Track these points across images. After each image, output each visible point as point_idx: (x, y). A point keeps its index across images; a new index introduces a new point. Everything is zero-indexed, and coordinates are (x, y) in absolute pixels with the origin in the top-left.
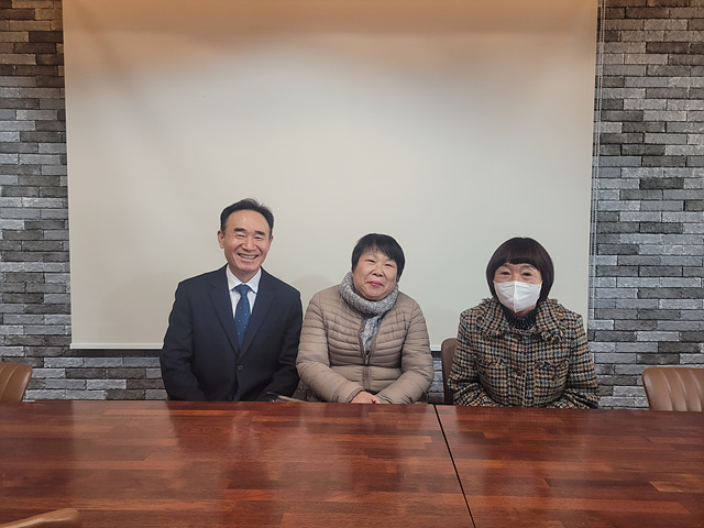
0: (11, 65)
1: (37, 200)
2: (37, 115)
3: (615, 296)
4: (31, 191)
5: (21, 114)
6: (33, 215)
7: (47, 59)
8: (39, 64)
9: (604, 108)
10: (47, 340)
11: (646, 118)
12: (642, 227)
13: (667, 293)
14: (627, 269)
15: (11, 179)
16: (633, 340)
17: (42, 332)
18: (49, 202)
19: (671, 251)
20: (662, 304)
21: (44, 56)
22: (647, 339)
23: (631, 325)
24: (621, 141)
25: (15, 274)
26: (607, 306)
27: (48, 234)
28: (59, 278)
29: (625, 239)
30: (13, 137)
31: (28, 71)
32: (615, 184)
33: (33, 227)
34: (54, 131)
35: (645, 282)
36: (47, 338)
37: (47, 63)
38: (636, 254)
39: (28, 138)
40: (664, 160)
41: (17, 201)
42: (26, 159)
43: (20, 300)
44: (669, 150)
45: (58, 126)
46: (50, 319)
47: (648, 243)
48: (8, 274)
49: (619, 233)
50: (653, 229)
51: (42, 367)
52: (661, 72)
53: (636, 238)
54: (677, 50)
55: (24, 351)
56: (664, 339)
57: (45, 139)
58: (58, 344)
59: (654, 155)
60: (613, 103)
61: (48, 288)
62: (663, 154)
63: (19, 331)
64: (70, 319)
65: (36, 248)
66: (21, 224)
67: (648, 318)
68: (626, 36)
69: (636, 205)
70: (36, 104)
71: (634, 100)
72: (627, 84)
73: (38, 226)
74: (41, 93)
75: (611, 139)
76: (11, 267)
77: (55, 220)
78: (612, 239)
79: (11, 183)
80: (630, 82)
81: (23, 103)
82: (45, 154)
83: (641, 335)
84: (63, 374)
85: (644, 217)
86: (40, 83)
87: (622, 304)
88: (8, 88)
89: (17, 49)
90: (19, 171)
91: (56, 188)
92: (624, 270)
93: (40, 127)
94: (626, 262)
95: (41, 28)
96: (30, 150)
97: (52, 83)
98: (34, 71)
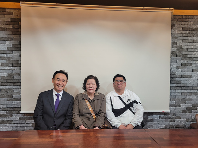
0: (5, 28)
1: (12, 67)
2: (12, 43)
3: (175, 95)
4: (10, 65)
5: (7, 42)
6: (10, 72)
7: (16, 26)
8: (14, 28)
10: (14, 109)
11: (183, 47)
12: (182, 76)
13: (188, 94)
14: (178, 87)
15: (4, 61)
16: (180, 106)
17: (12, 107)
18: (15, 68)
19: (189, 83)
22: (184, 106)
23: (180, 103)
24: (176, 53)
25: (4, 89)
26: (173, 97)
27: (15, 77)
28: (18, 90)
29: (178, 79)
30: (5, 49)
31: (10, 30)
32: (175, 65)
33: (10, 75)
34: (17, 47)
35: (183, 91)
37: (16, 27)
38: (181, 83)
39: (9, 49)
40: (187, 59)
41: (5, 68)
42: (9, 55)
43: (5, 97)
44: (189, 56)
45: (19, 46)
46: (15, 102)
48: (2, 89)
49: (176, 78)
50: (185, 77)
51: (12, 117)
52: (186, 35)
53: (180, 79)
54: (190, 30)
55: (6, 112)
56: (188, 106)
57: (15, 50)
58: (17, 110)
59: (184, 57)
60: (174, 43)
61: (14, 94)
62: (187, 57)
63: (5, 106)
64: (21, 102)
65: (11, 81)
66: (7, 75)
67: (184, 101)
68: (177, 26)
69: (180, 70)
70: (12, 39)
72: (178, 38)
73: (12, 75)
74: (14, 36)
76: (3, 87)
77: (17, 73)
78: (174, 79)
81: (8, 39)
82: (14, 54)
83: (182, 105)
84: (18, 119)
86: (14, 33)
87: (177, 97)
88: (3, 35)
89: (6, 23)
90: (7, 59)
91: (18, 64)
93: (13, 46)
95: (14, 18)
96: (10, 53)
97: (17, 33)
98: (12, 30)
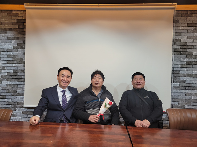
0: (11, 28)
1: (17, 64)
2: (18, 42)
3: (179, 95)
4: (15, 62)
5: (14, 41)
6: (15, 68)
7: (21, 27)
8: (19, 28)
9: (175, 42)
10: (17, 103)
11: (187, 44)
12: (187, 75)
13: (194, 94)
15: (10, 59)
16: (184, 108)
17: (16, 101)
18: (20, 65)
19: (195, 83)
20: (193, 98)
21: (20, 26)
22: (188, 108)
24: (180, 51)
25: (10, 85)
26: (176, 98)
27: (19, 74)
28: (22, 86)
29: (181, 79)
30: (11, 47)
31: (16, 30)
32: (179, 63)
33: (15, 72)
34: (22, 46)
35: (188, 91)
36: (17, 102)
37: (21, 28)
38: (185, 83)
39: (15, 48)
41: (11, 65)
42: (14, 53)
43: (10, 92)
44: (194, 54)
45: (23, 45)
46: (19, 97)
47: (188, 80)
48: (8, 85)
49: (180, 77)
50: (190, 76)
51: (16, 111)
52: (192, 32)
53: (185, 79)
54: (196, 26)
55: (11, 106)
56: (193, 108)
57: (20, 48)
58: (20, 104)
59: (190, 55)
60: (178, 40)
61: (18, 89)
62: (192, 55)
63: (10, 101)
64: (24, 97)
65: (16, 78)
66: (12, 71)
67: (189, 102)
68: (181, 22)
69: (185, 69)
70: (18, 39)
71: (184, 39)
72: (182, 35)
73: (17, 72)
74: (19, 36)
75: (177, 50)
76: (9, 83)
77: (21, 70)
78: (178, 78)
79: (10, 60)
80: (182, 34)
81: (14, 39)
82: (20, 52)
83: (186, 107)
84: (21, 113)
85: (187, 72)
86: (19, 33)
87: (181, 97)
88: (10, 34)
89: (13, 24)
90: (12, 57)
91: (22, 61)
92: (181, 87)
93: (18, 45)
94: (182, 85)
95: (20, 19)
96: (15, 51)
97: (22, 33)
98: (18, 30)
